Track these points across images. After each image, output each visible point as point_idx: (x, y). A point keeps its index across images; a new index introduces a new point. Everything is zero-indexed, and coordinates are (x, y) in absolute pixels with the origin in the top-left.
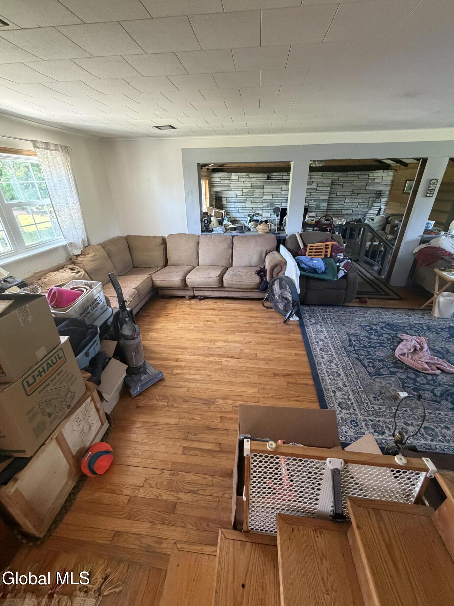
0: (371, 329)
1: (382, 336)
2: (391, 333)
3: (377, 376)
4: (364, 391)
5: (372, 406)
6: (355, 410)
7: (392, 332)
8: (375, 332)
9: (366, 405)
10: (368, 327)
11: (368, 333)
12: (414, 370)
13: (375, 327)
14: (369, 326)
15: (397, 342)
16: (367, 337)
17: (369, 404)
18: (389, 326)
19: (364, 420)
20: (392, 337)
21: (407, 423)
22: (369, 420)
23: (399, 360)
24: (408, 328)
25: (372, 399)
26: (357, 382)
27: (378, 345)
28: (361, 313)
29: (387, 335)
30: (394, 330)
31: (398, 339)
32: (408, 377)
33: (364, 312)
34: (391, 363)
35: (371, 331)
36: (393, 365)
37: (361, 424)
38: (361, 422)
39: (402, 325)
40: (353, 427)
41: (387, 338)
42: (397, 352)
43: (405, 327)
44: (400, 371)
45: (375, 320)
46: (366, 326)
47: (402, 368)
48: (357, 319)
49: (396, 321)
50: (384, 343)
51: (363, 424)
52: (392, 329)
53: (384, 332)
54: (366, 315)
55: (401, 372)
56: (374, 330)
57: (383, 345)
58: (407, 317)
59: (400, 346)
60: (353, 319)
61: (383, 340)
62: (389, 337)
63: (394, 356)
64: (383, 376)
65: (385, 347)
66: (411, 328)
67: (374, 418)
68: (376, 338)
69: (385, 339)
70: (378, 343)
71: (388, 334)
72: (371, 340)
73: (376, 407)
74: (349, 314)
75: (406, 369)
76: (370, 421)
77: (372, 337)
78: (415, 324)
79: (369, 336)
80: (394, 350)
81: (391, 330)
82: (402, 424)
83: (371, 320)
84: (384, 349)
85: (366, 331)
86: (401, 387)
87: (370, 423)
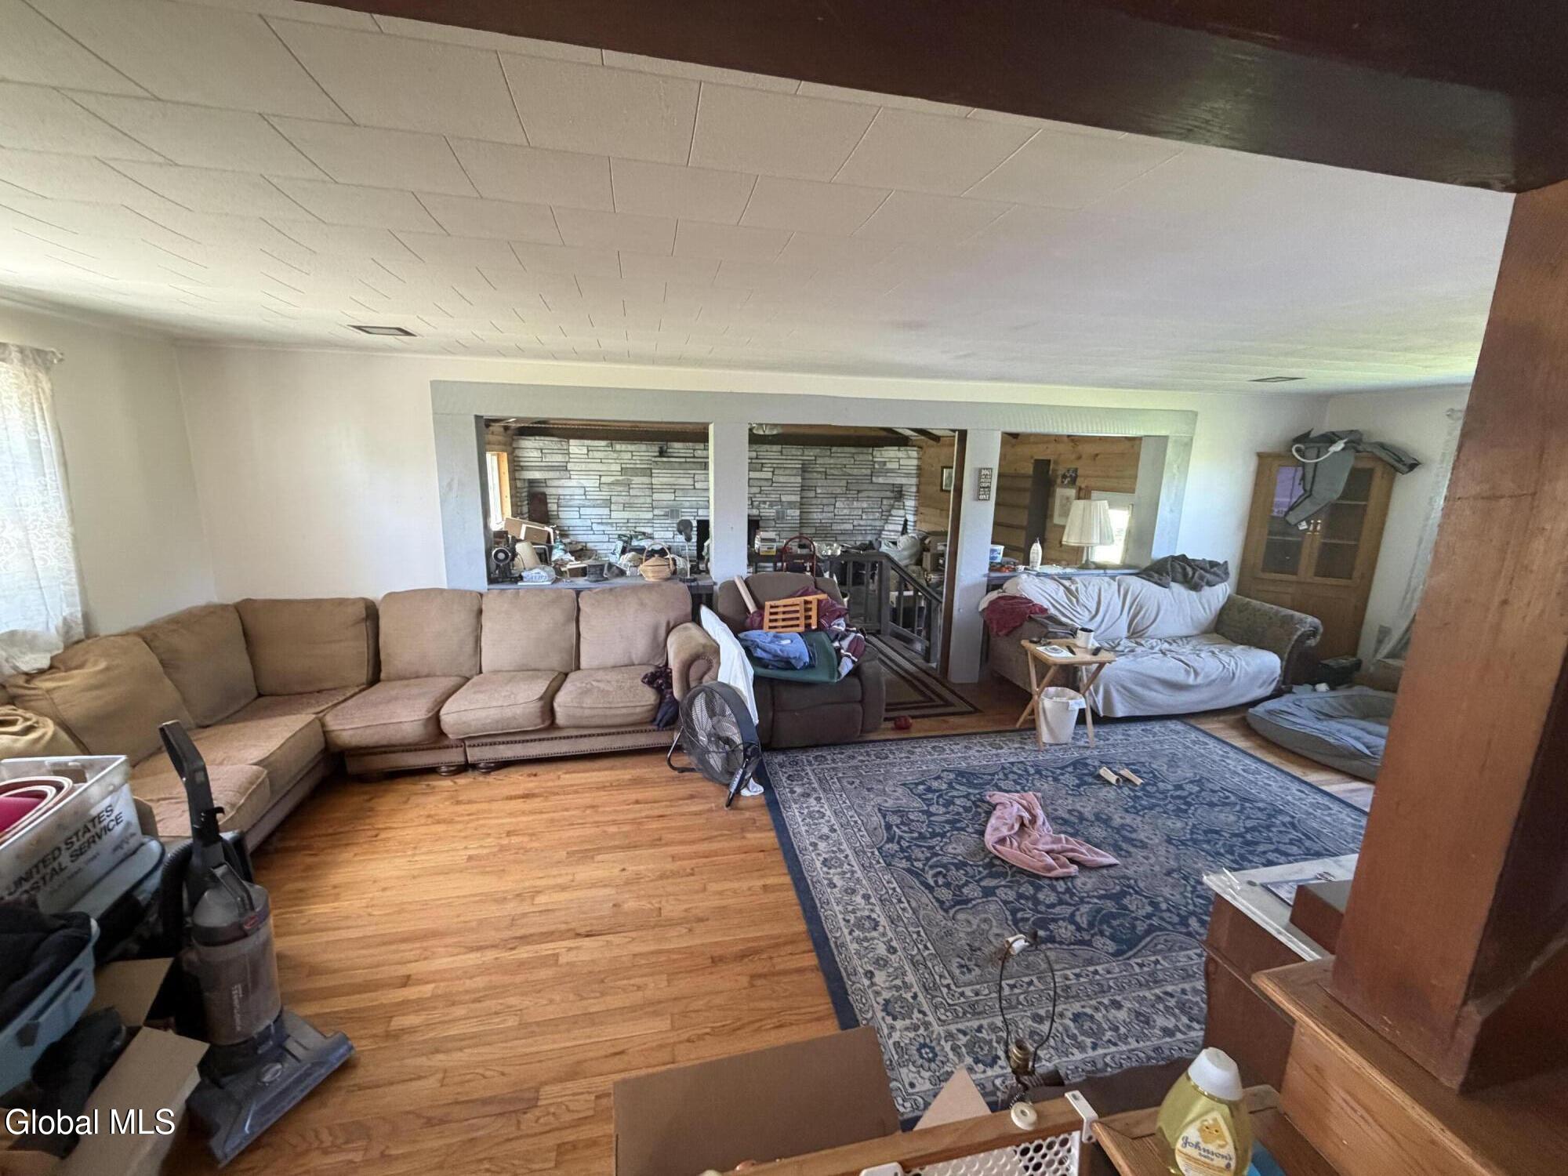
0: (929, 790)
1: (954, 804)
2: (969, 794)
3: (958, 907)
4: (938, 955)
5: (960, 990)
6: (925, 1014)
7: (971, 791)
8: (940, 796)
9: (945, 990)
10: (921, 787)
11: (923, 800)
12: (1028, 876)
13: (935, 784)
14: (922, 783)
15: (986, 812)
16: (923, 812)
17: (953, 987)
18: (963, 777)
19: (950, 1036)
20: (974, 802)
21: (1038, 1015)
22: (959, 1031)
23: (997, 857)
24: (1001, 776)
25: (957, 972)
26: (918, 933)
27: (948, 827)
28: (903, 755)
29: (962, 799)
30: (975, 786)
31: (985, 806)
32: (1020, 896)
33: (909, 752)
34: (981, 869)
35: (930, 796)
36: (985, 872)
37: (943, 1049)
38: (943, 1042)
39: (987, 771)
40: (926, 1064)
41: (964, 807)
42: (990, 838)
43: (993, 775)
44: (1003, 883)
45: (932, 767)
46: (917, 784)
47: (1004, 875)
48: (895, 770)
49: (975, 763)
50: (959, 821)
51: (947, 1047)
52: (970, 785)
53: (955, 793)
54: (913, 758)
55: (1005, 886)
56: (935, 791)
57: (958, 825)
58: (994, 751)
59: (993, 821)
60: (887, 772)
61: (958, 814)
62: (969, 804)
63: (984, 848)
64: (970, 905)
65: (963, 829)
66: (1005, 775)
67: (968, 1024)
68: (942, 810)
69: (961, 810)
70: (947, 822)
71: (963, 797)
72: (932, 819)
73: (968, 991)
74: (878, 761)
75: (1013, 876)
76: (961, 1036)
77: (933, 809)
78: (1012, 764)
79: (926, 808)
80: (982, 833)
81: (970, 787)
82: (1030, 1022)
83: (924, 768)
84: (963, 835)
85: (919, 796)
86: (1010, 923)
87: (963, 1040)
